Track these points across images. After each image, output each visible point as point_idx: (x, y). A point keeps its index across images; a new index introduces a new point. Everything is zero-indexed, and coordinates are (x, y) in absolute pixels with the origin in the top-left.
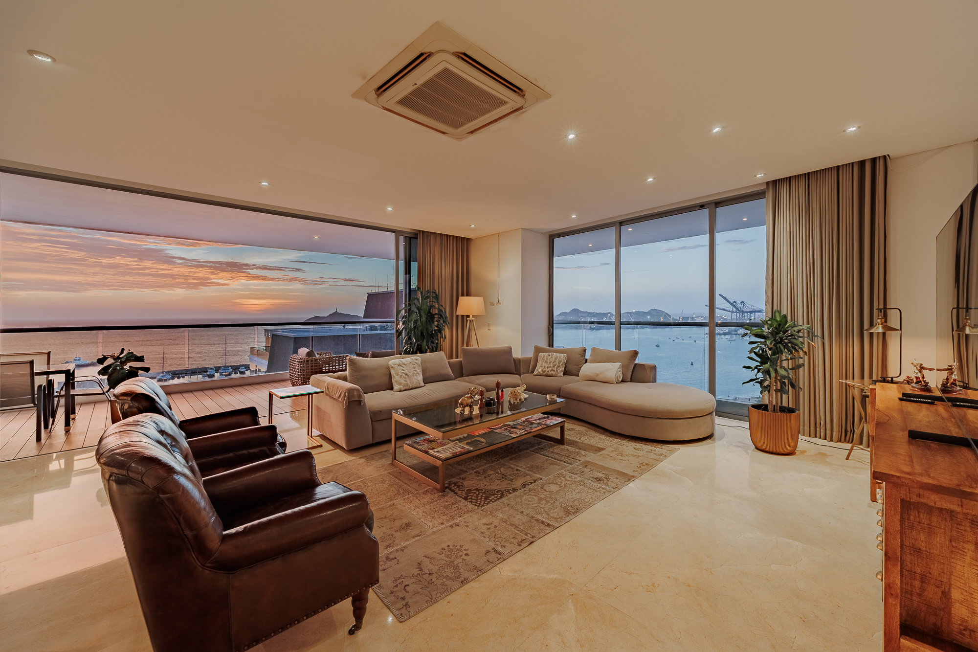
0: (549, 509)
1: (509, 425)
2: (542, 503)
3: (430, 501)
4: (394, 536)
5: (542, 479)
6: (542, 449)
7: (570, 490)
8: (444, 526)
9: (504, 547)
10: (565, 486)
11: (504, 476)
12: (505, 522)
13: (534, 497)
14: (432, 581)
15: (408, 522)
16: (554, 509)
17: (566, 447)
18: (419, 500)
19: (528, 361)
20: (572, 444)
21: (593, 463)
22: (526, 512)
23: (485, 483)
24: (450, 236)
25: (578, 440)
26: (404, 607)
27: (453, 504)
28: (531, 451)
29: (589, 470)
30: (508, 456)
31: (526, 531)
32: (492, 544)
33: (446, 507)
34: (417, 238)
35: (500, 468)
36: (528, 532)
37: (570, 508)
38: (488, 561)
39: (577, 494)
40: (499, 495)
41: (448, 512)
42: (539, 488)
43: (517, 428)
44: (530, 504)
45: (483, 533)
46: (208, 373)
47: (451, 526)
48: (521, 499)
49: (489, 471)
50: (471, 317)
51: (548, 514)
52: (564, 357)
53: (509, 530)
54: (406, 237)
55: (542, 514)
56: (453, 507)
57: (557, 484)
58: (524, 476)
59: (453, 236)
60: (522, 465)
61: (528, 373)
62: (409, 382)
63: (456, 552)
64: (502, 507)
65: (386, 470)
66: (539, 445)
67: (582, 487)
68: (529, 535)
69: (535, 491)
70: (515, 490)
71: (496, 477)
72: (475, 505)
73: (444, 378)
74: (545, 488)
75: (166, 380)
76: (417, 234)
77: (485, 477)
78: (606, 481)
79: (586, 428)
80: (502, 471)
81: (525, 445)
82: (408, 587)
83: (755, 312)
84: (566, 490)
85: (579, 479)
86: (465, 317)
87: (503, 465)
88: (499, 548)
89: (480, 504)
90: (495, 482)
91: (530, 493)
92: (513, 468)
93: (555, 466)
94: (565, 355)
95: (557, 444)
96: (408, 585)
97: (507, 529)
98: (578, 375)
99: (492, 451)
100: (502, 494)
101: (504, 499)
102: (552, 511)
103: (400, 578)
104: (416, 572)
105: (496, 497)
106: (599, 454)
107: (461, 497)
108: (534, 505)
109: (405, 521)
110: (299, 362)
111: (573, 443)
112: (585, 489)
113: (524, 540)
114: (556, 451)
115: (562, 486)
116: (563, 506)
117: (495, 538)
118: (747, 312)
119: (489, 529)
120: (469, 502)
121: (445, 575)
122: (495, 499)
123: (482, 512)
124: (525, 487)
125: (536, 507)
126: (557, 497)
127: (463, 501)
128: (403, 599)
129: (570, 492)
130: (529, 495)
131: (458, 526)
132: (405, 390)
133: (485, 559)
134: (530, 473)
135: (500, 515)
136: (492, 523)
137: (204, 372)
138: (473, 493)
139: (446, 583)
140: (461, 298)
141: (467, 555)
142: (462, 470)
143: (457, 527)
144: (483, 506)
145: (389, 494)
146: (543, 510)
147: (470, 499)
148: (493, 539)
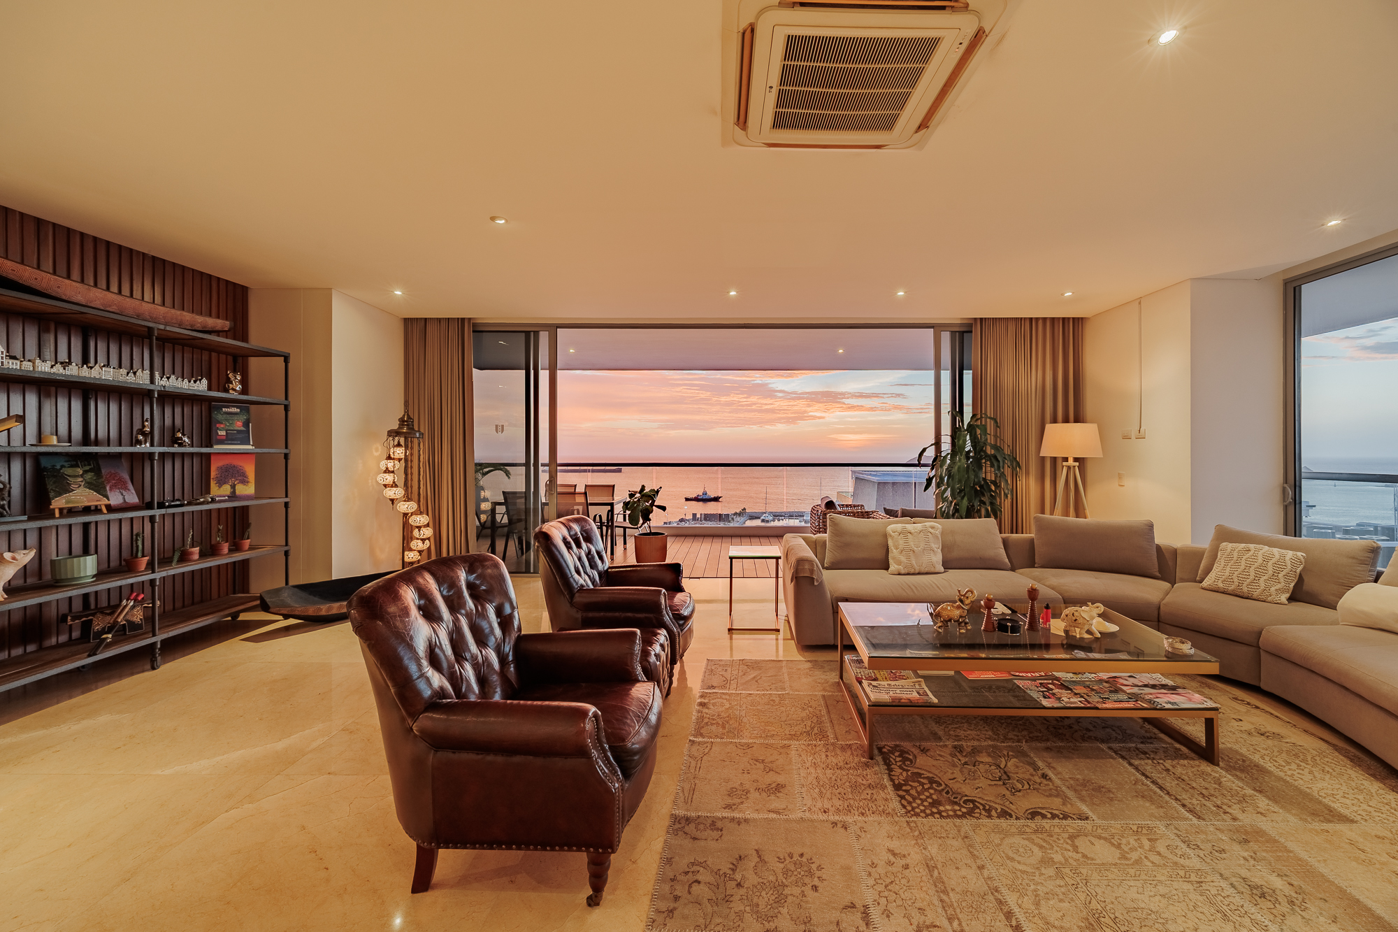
0: (1049, 895)
1: (1058, 679)
2: (1043, 870)
3: (842, 764)
4: (748, 795)
5: (1087, 818)
6: (1145, 753)
7: (1143, 877)
8: (824, 817)
9: (888, 916)
10: (1138, 862)
11: (1004, 777)
12: (931, 869)
13: (1036, 850)
14: (731, 899)
15: (783, 783)
16: (1061, 901)
17: (1211, 769)
18: (827, 756)
19: (1196, 556)
20: (1242, 771)
21: (1276, 841)
22: (990, 870)
23: (957, 774)
24: (1037, 319)
25: (1273, 769)
26: (666, 914)
27: (869, 786)
28: (1110, 748)
29: (1246, 854)
30: (1048, 740)
31: (958, 911)
32: (869, 896)
33: (855, 787)
34: (971, 332)
35: (1008, 757)
36: (960, 916)
37: (1107, 920)
38: (838, 924)
39: (1158, 898)
40: (964, 810)
41: (850, 796)
42: (1066, 835)
43: (1071, 690)
44: (1012, 859)
45: (873, 865)
46: (805, 518)
47: (835, 824)
48: (1002, 839)
49: (985, 754)
50: (1071, 462)
51: (1037, 904)
52: (1294, 561)
53: (924, 889)
54: (953, 333)
55: (1022, 895)
56: (865, 792)
57: (1119, 846)
58: (1050, 795)
59: (1045, 319)
60: (1063, 771)
61: (1195, 581)
62: (914, 562)
63: (802, 873)
64: (951, 836)
65: (824, 690)
66: (1142, 743)
67: (1186, 886)
68: (956, 923)
69: (1047, 838)
70: (1005, 814)
71: (986, 771)
72: (904, 807)
73: (987, 564)
74: (1078, 842)
75: (768, 521)
76: (970, 325)
77: (966, 763)
78: (1284, 907)
79: (1324, 746)
80: (1009, 764)
81: (1108, 730)
82: (696, 884)
84: (1132, 872)
85: (1195, 863)
86: (1059, 462)
87: (1021, 754)
88: (875, 913)
89: (913, 809)
90: (977, 781)
91: (1034, 837)
92: (1036, 768)
93: (1148, 804)
94: (1299, 554)
95: (1193, 755)
96: (699, 882)
97: (922, 884)
98: (1334, 608)
99: (1022, 718)
100: (971, 808)
101: (967, 824)
102: (1051, 902)
103: (700, 864)
104: (725, 868)
105: (955, 811)
106: (1317, 825)
107: (892, 780)
108: (1020, 867)
109: (780, 779)
111: (1241, 768)
112: (1194, 896)
113: (935, 926)
114: (1179, 770)
115: (1127, 859)
116: (1094, 905)
117: (886, 887)
119: (890, 864)
120: (899, 796)
121: (755, 900)
122: (951, 813)
123: (905, 825)
124: (1032, 818)
125: (1023, 872)
126: (1095, 875)
127: (890, 788)
128: (676, 898)
129: (1139, 884)
130: (1027, 839)
131: (846, 828)
132: (908, 574)
133: (835, 915)
134: (1070, 793)
135: (933, 849)
136: (904, 856)
137: (800, 516)
138: (919, 782)
139: (746, 915)
140: (1049, 427)
141: (815, 888)
142: (936, 734)
143: (842, 830)
144: (917, 815)
145: (796, 729)
146: (1033, 887)
147: (905, 791)
148: (881, 888)
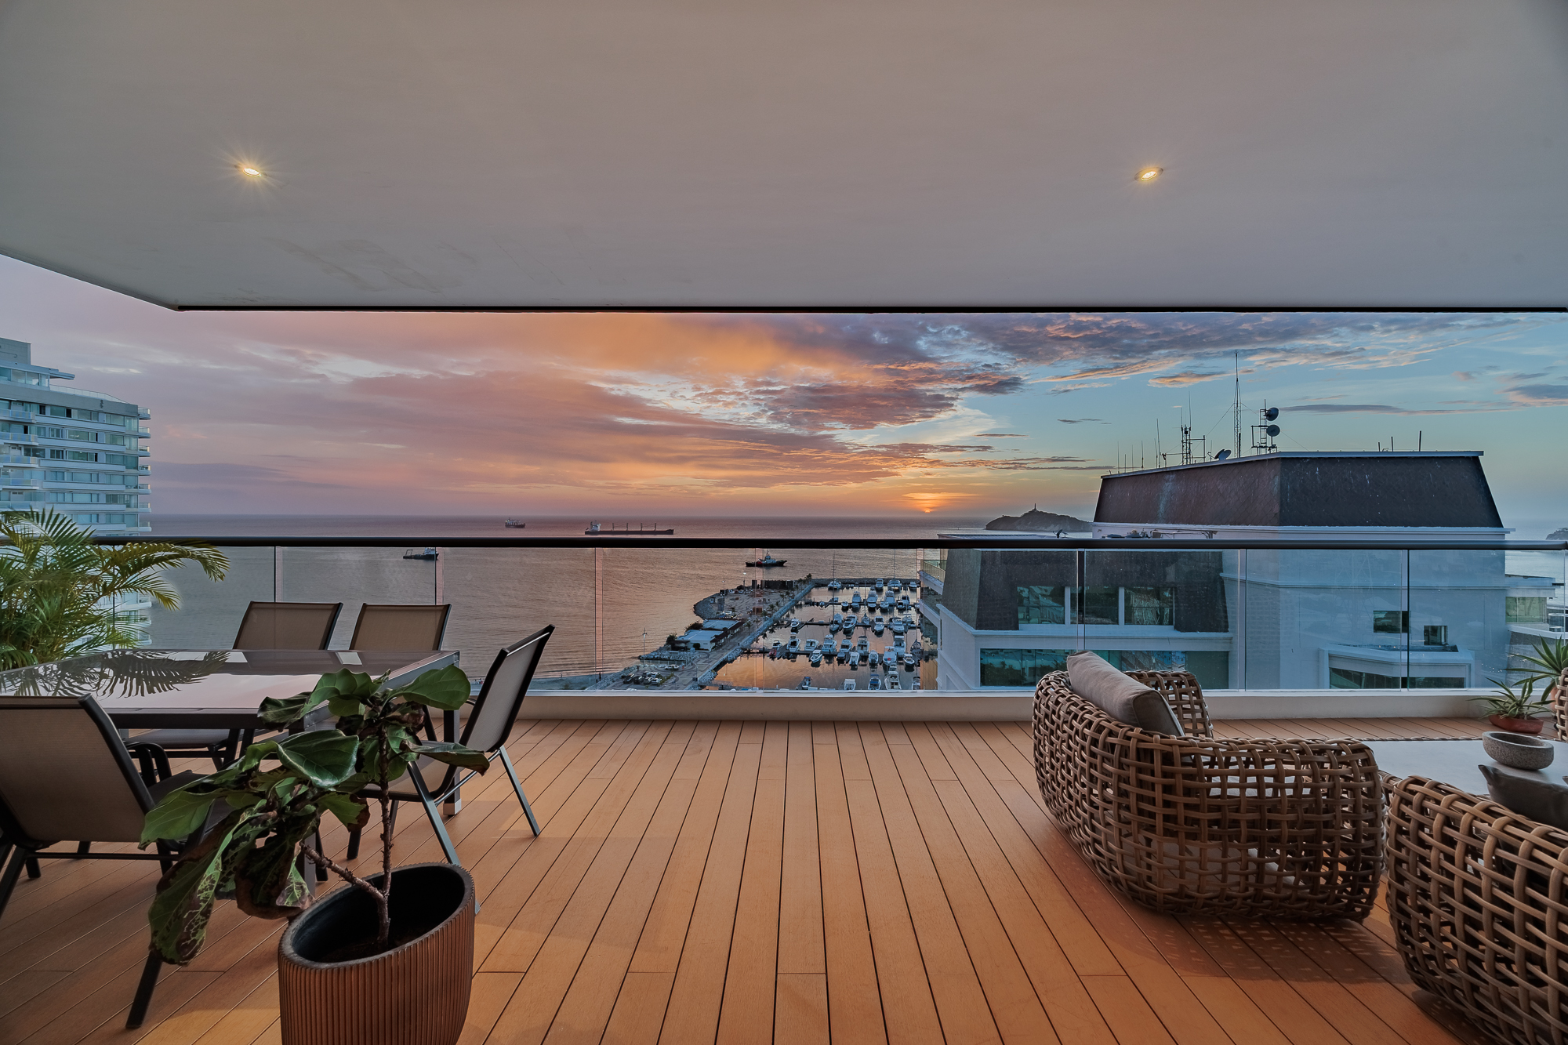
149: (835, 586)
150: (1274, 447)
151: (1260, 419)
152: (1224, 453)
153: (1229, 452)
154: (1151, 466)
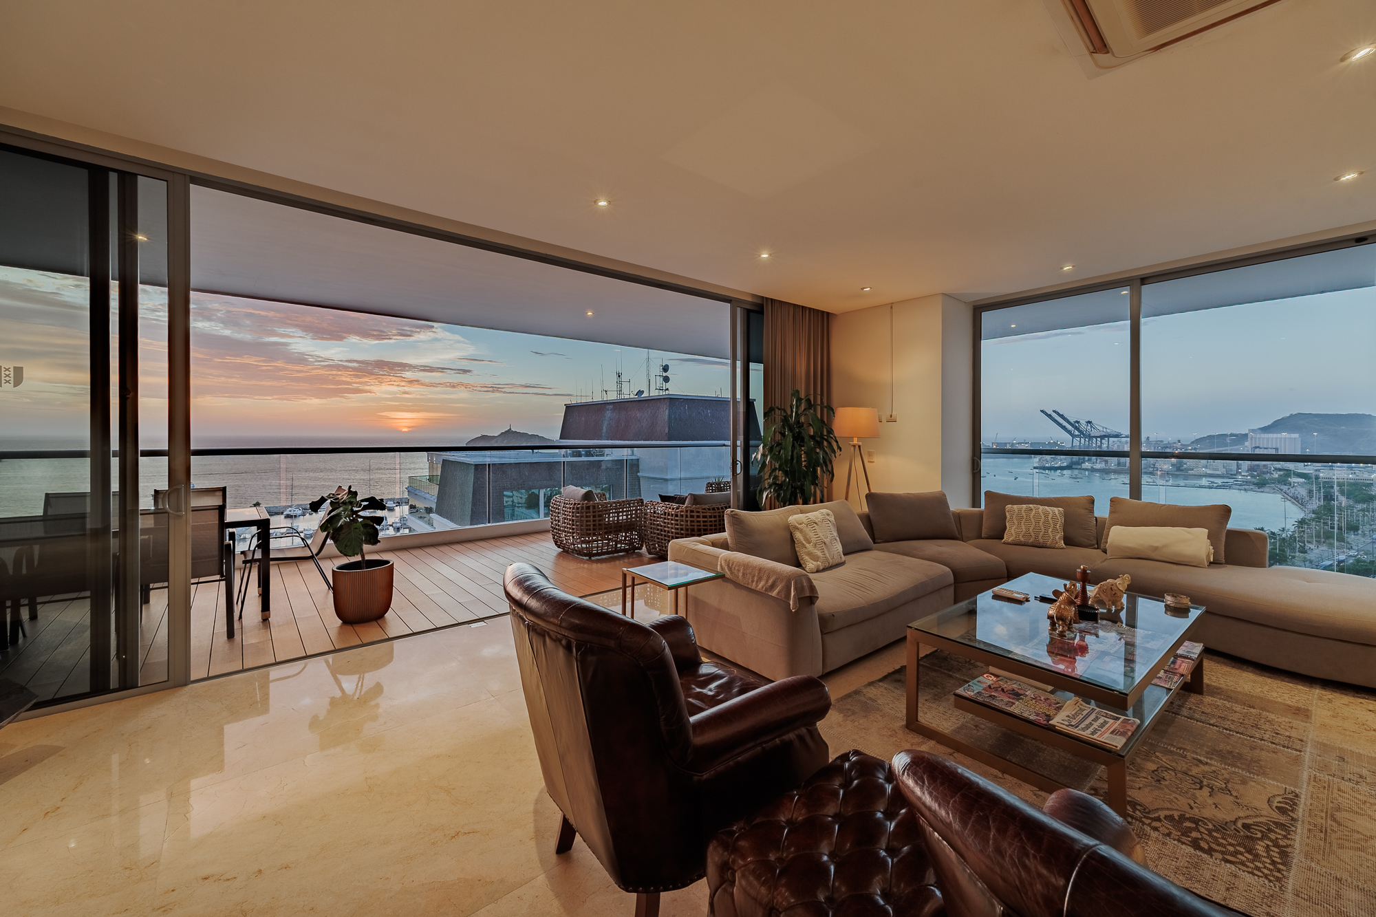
11: (1194, 779)
17: (1208, 699)
19: (975, 516)
20: (1216, 694)
24: (806, 308)
25: (1217, 685)
34: (762, 312)
40: (1268, 843)
50: (856, 442)
52: (1060, 513)
54: (744, 310)
62: (827, 555)
70: (1281, 827)
71: (1179, 780)
73: (863, 546)
76: (761, 305)
77: (1156, 780)
80: (1167, 761)
83: (1109, 436)
93: (1268, 754)
94: (1060, 509)
98: (1106, 549)
105: (1271, 850)
106: (1314, 722)
110: (573, 508)
111: (1215, 692)
118: (1096, 437)
122: (1275, 855)
124: (1294, 818)
132: (824, 570)
144: (1278, 879)
149: (292, 513)
150: (667, 389)
151: (659, 371)
152: (640, 392)
153: (643, 392)
154: (598, 398)
